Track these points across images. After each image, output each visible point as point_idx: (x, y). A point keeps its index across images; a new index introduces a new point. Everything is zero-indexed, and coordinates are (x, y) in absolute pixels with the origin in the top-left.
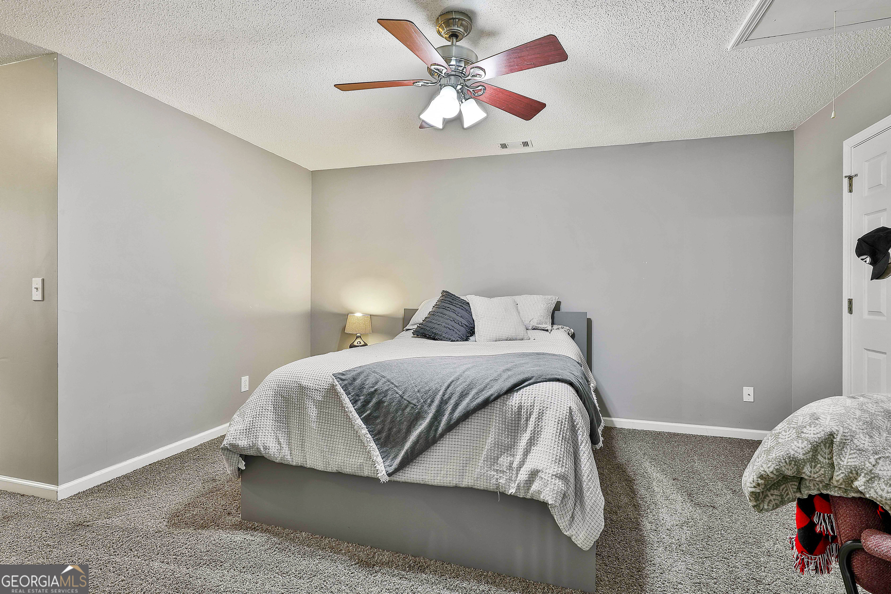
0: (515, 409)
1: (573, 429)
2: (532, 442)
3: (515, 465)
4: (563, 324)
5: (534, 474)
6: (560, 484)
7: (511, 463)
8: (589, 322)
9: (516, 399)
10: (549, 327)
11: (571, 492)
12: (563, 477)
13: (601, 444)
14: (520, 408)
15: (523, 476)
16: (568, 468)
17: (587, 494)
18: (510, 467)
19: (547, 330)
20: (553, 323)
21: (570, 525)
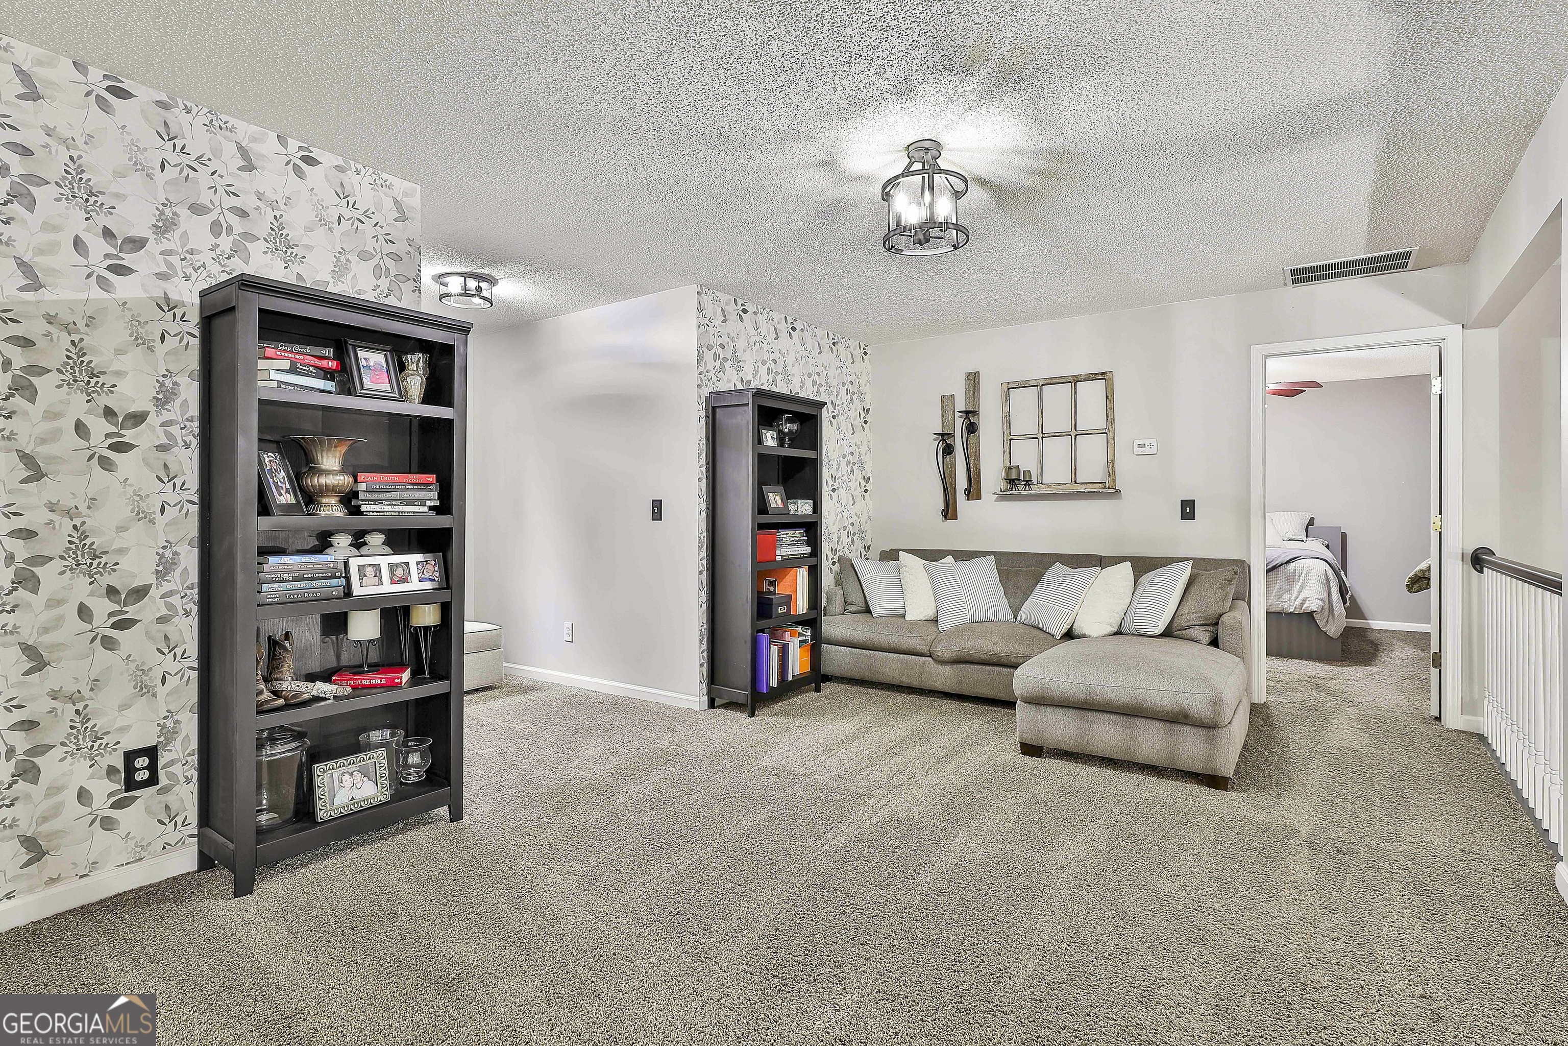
0: (1292, 571)
1: (1328, 580)
2: (1302, 587)
3: (1293, 598)
4: (1316, 537)
5: (1304, 600)
6: (1321, 603)
7: (1290, 598)
8: (1344, 536)
9: (1292, 566)
10: (1305, 539)
11: (1326, 607)
12: (1322, 600)
13: (1348, 604)
14: (1295, 570)
15: (1298, 602)
16: (1325, 595)
17: (1336, 610)
18: (1290, 599)
19: (1303, 541)
20: (1307, 537)
21: (1326, 625)
